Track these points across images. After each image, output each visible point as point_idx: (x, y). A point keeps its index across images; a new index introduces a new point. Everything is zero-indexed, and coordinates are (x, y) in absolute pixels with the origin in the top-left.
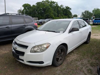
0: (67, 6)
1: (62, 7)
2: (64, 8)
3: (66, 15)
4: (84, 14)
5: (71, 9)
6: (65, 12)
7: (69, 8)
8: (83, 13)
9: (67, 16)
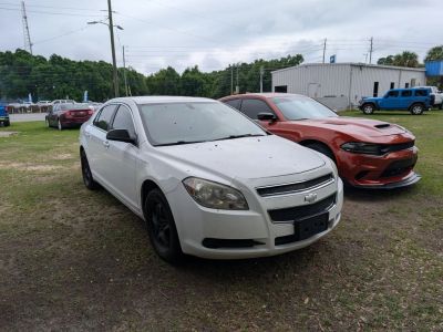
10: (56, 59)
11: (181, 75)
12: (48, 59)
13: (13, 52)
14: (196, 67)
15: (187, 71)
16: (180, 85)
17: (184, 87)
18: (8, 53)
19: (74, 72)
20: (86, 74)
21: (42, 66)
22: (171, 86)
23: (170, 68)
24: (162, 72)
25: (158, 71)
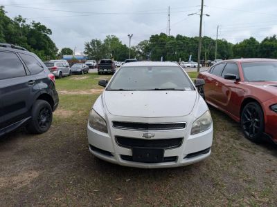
0: (36, 22)
1: (20, 24)
2: (28, 26)
3: (40, 49)
4: (91, 47)
5: (49, 30)
6: (33, 40)
7: (43, 28)
8: (88, 46)
9: (43, 51)
10: (179, 37)
11: (260, 42)
12: (175, 37)
13: (159, 35)
14: (274, 36)
15: (266, 40)
16: (258, 50)
17: (260, 51)
18: (157, 35)
19: (188, 44)
20: (194, 44)
21: (171, 41)
22: (250, 51)
23: (251, 38)
24: (246, 41)
25: (242, 41)
